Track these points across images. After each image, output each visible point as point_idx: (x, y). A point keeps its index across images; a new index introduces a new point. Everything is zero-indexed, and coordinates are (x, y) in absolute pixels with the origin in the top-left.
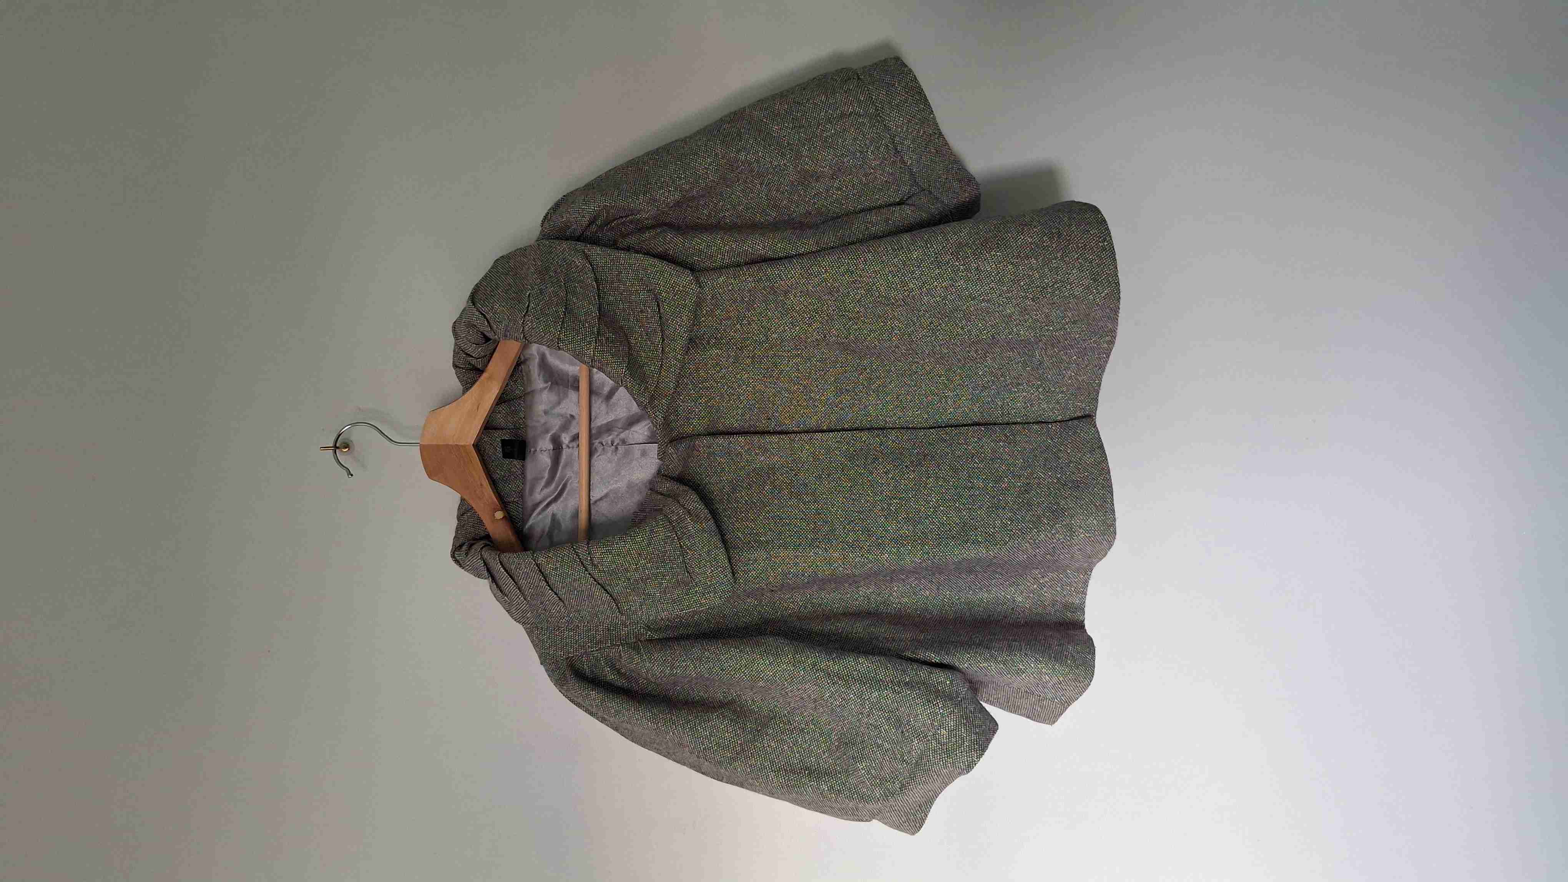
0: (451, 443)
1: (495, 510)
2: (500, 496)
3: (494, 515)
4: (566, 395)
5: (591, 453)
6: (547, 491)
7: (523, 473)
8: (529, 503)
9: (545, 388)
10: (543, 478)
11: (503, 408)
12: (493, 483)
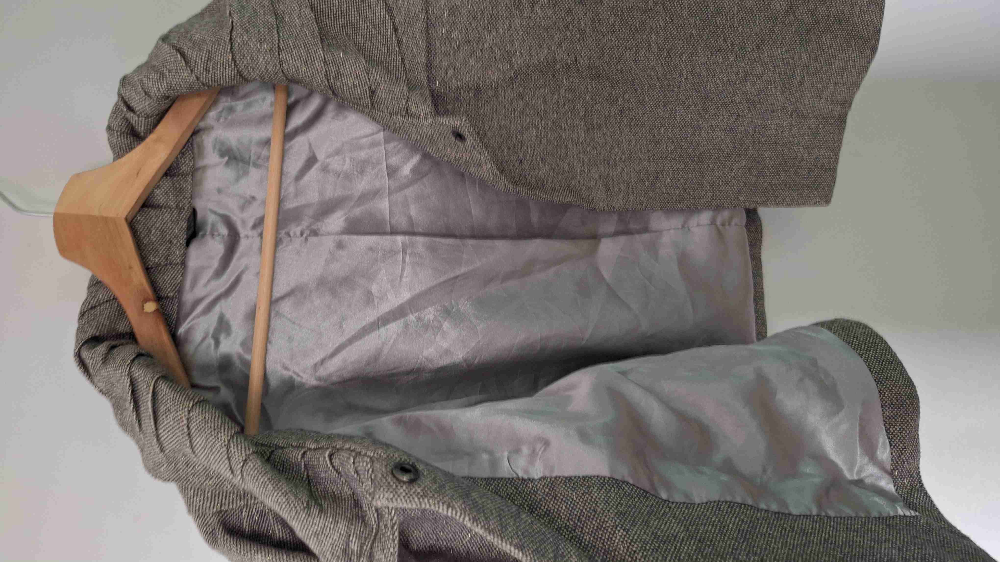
0: (96, 213)
1: (146, 300)
2: (153, 284)
3: (143, 306)
4: (246, 173)
5: (277, 242)
6: (214, 283)
7: (184, 264)
8: (188, 297)
9: (221, 163)
10: (209, 267)
11: (167, 184)
12: (148, 270)
